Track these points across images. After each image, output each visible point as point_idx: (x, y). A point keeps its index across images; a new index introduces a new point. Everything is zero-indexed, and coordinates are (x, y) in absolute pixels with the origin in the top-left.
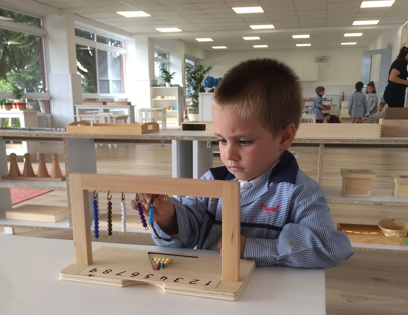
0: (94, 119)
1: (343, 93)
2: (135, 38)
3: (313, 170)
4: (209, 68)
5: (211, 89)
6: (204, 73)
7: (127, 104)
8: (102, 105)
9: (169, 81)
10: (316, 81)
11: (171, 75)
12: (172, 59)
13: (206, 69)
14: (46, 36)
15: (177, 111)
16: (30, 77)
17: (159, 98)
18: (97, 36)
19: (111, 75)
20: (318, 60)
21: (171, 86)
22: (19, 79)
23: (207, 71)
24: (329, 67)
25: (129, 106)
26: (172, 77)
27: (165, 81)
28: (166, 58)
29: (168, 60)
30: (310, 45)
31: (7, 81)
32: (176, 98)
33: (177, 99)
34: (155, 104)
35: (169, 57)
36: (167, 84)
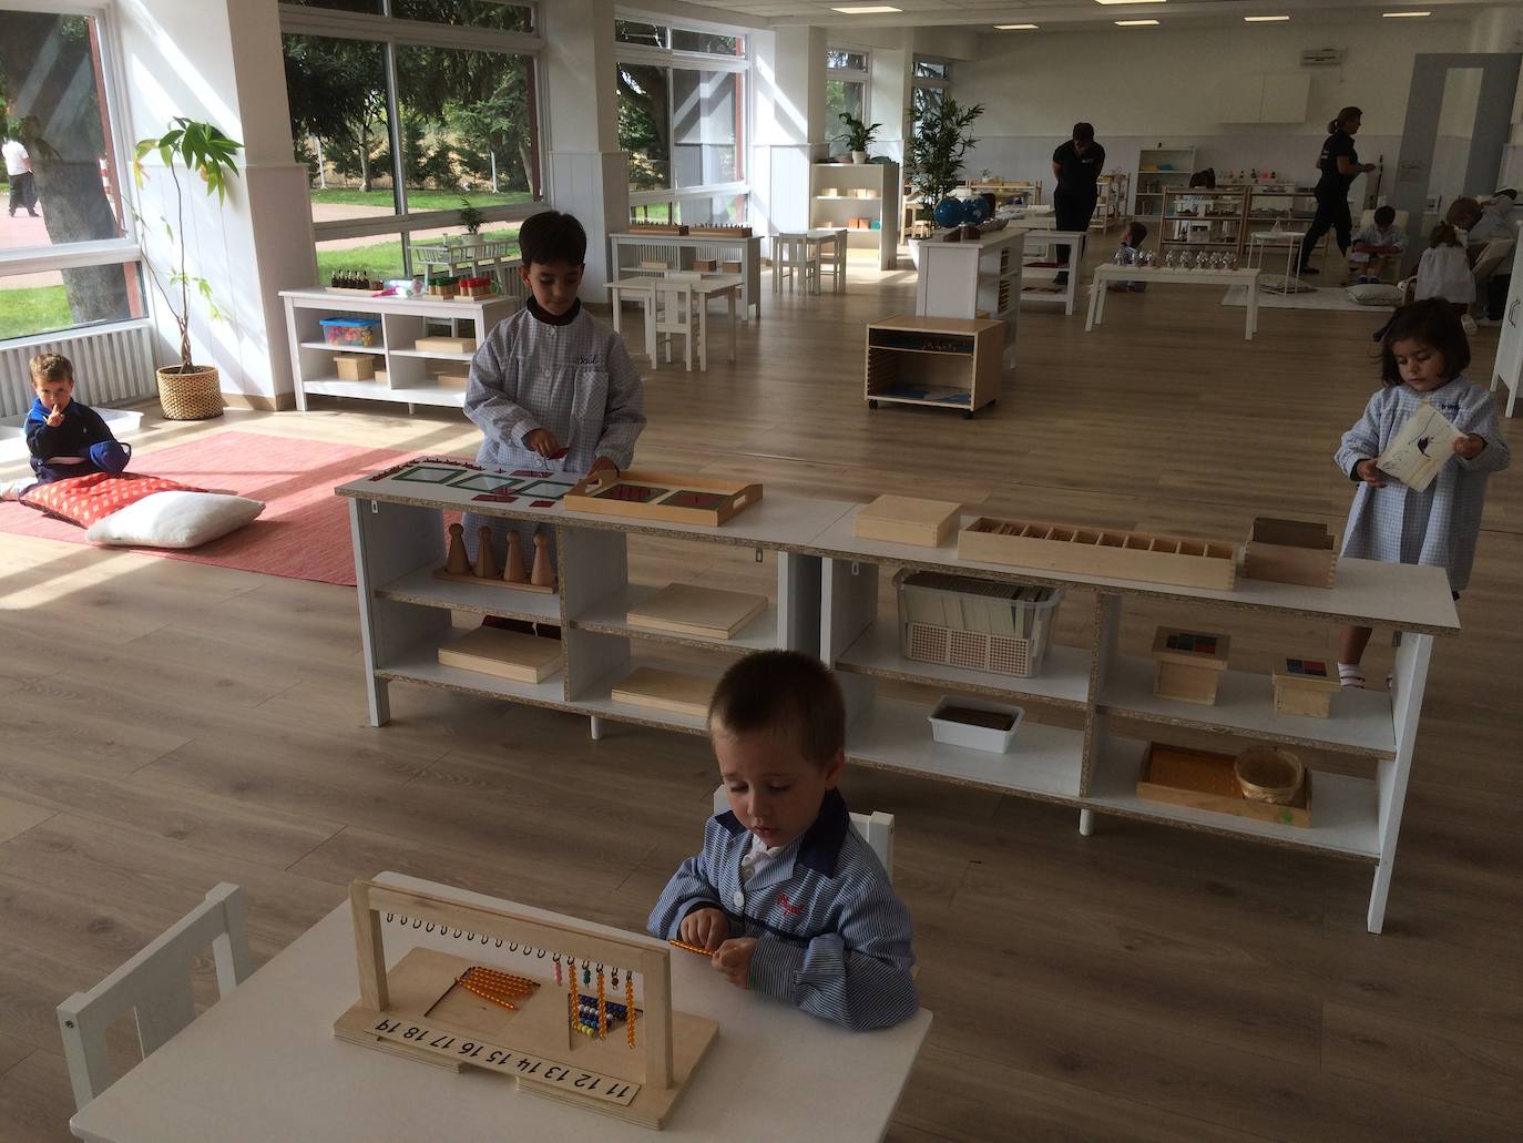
0: (652, 294)
1: (1381, 160)
2: (775, 29)
3: (1200, 482)
4: (975, 112)
5: (953, 229)
6: (959, 124)
7: (741, 234)
8: (675, 235)
9: (861, 148)
10: (1299, 125)
11: (868, 131)
12: (878, 70)
13: (965, 113)
14: (544, 52)
15: (880, 231)
16: (504, 124)
17: (832, 194)
18: (675, 33)
19: (709, 131)
20: (1310, 61)
21: (867, 160)
22: (478, 128)
23: (969, 118)
24: (1342, 81)
25: (746, 240)
26: (871, 135)
27: (850, 147)
28: (861, 67)
29: (867, 71)
30: (1287, 18)
31: (444, 124)
32: (878, 195)
33: (881, 198)
34: (819, 216)
35: (869, 62)
36: (855, 155)
